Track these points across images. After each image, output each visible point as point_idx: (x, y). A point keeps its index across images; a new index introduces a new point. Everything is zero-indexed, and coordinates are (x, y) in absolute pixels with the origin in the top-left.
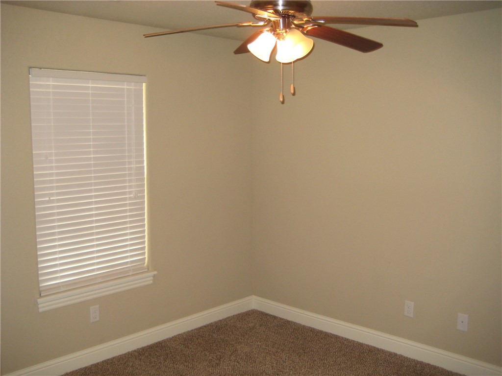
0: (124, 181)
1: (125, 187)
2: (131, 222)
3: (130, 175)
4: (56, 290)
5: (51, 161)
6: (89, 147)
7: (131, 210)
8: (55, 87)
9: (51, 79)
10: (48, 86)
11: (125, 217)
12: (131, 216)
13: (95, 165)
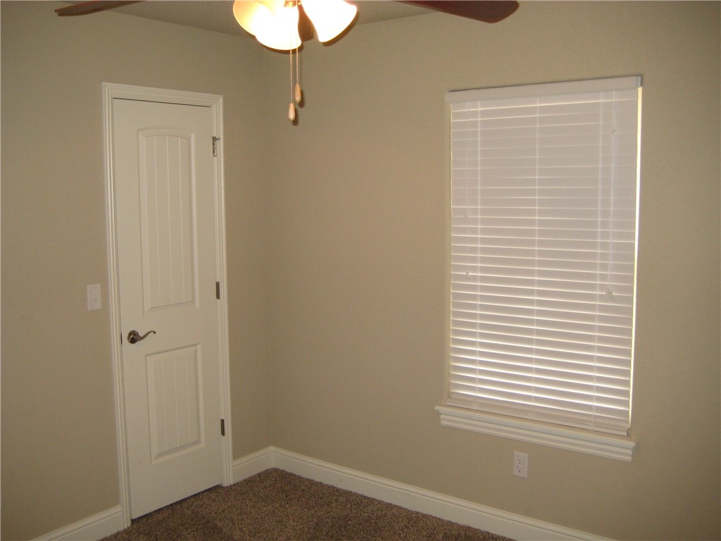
0: (593, 266)
1: (593, 277)
2: (601, 339)
3: (604, 256)
4: (468, 404)
5: (475, 221)
6: (532, 202)
7: (601, 319)
8: (484, 113)
9: (479, 103)
10: (475, 114)
11: (591, 328)
12: (601, 329)
13: (541, 233)
